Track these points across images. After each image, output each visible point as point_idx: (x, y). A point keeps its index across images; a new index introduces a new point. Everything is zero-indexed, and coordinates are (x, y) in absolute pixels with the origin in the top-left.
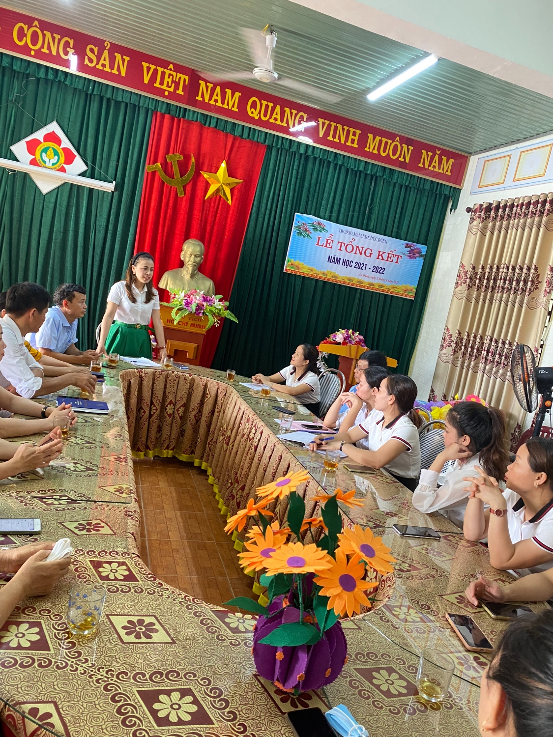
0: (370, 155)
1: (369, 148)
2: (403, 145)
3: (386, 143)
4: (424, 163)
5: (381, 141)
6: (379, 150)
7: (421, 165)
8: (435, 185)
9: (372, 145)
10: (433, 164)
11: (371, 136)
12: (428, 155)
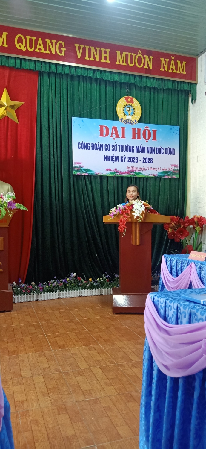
0: (121, 67)
1: (119, 62)
2: (145, 56)
3: (132, 56)
4: (164, 68)
5: (127, 56)
6: (127, 62)
7: (162, 69)
8: (176, 84)
9: (121, 59)
10: (171, 67)
11: (118, 53)
12: (165, 61)
